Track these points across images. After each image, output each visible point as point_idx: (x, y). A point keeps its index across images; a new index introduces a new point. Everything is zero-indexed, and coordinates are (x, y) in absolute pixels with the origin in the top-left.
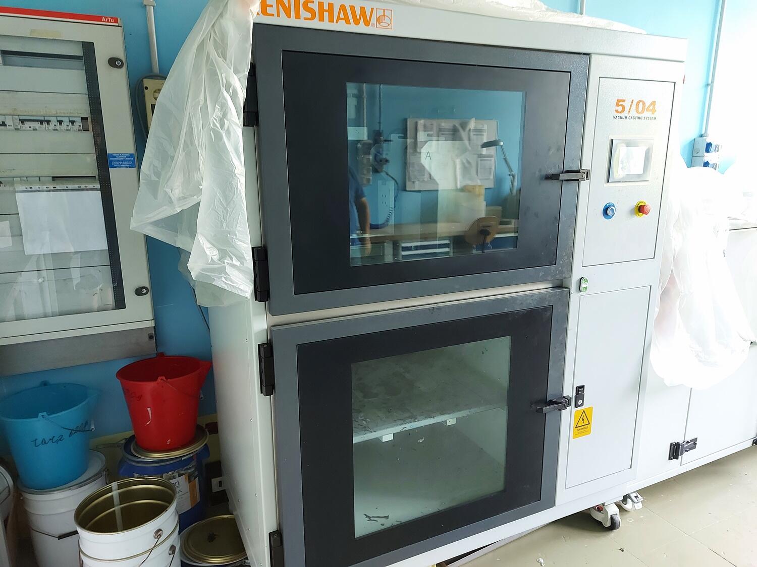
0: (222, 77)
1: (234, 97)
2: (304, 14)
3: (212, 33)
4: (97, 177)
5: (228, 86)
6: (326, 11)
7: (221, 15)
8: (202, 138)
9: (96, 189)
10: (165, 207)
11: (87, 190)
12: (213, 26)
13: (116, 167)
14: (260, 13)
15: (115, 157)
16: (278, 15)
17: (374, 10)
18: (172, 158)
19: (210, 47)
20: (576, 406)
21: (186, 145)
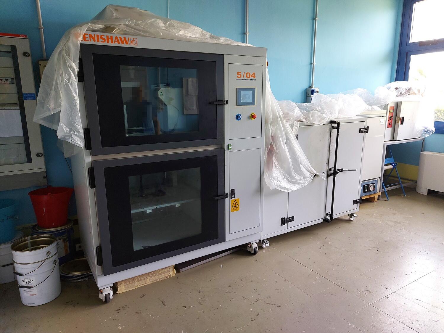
0: (68, 64)
1: (73, 71)
2: (101, 40)
3: (65, 47)
4: (18, 104)
5: (71, 67)
6: (110, 39)
7: (68, 41)
8: (61, 86)
9: (18, 109)
10: (47, 112)
11: (14, 109)
12: (65, 45)
13: (27, 99)
14: (83, 40)
15: (26, 95)
16: (90, 41)
17: (130, 39)
18: (50, 94)
19: (64, 52)
20: (232, 198)
21: (55, 89)
